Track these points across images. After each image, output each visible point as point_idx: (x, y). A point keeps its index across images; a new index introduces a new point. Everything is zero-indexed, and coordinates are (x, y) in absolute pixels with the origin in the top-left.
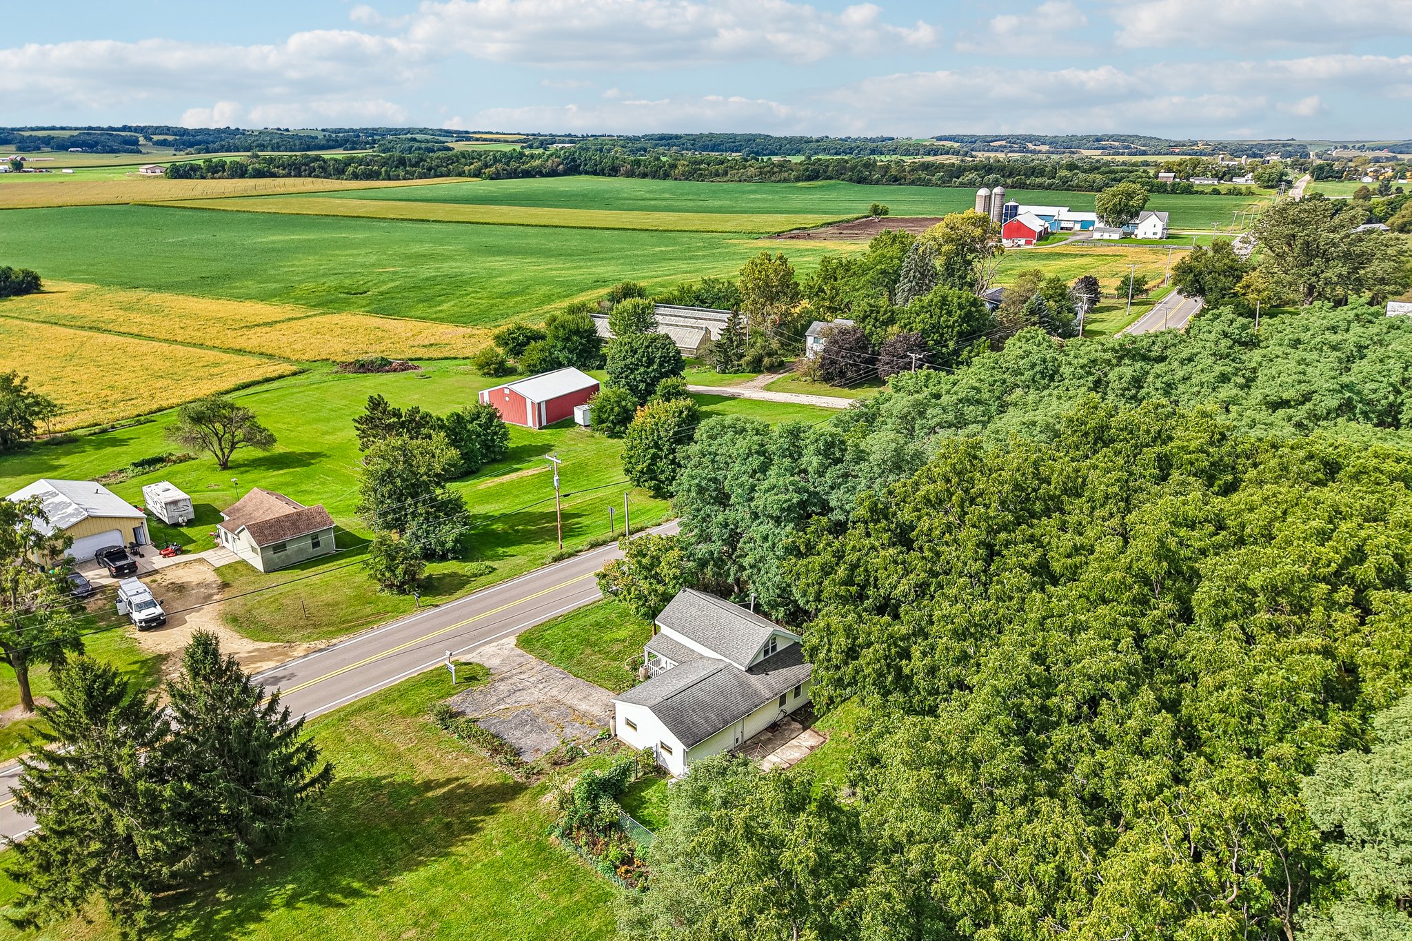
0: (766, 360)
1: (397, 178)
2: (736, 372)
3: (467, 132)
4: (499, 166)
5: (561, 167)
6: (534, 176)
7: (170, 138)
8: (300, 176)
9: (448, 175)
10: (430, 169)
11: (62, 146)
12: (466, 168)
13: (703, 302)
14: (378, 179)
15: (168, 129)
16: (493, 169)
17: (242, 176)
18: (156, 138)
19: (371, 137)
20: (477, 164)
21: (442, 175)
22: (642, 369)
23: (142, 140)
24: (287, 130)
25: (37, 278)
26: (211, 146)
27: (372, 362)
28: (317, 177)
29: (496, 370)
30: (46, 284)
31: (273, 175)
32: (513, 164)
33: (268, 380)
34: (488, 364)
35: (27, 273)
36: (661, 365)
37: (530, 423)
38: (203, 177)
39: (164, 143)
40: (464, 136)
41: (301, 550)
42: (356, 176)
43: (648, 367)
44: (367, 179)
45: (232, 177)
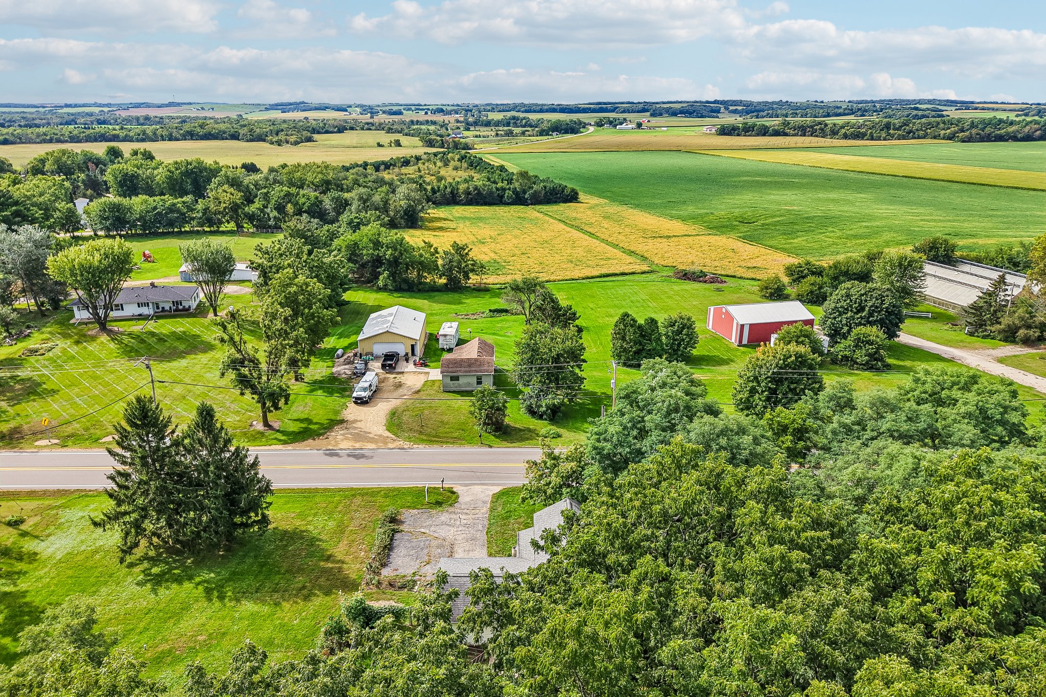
0: (1022, 332)
1: (879, 139)
2: (984, 337)
3: (972, 103)
4: (974, 131)
5: (1038, 133)
6: (1007, 140)
7: (740, 108)
8: (805, 135)
9: (924, 137)
10: (909, 133)
11: (674, 113)
12: (943, 132)
13: (1016, 265)
14: (863, 139)
15: (741, 102)
16: (967, 133)
17: (764, 135)
18: (731, 108)
19: (885, 106)
20: (953, 129)
21: (919, 138)
22: (849, 314)
23: (722, 110)
24: (822, 102)
25: (577, 194)
26: (761, 114)
27: (694, 273)
28: (817, 136)
29: (772, 295)
30: (582, 196)
31: (786, 134)
32: (988, 130)
33: (623, 274)
34: (767, 288)
35: (573, 190)
36: (871, 314)
37: (733, 340)
38: (738, 135)
39: (735, 112)
40: (966, 105)
41: (469, 384)
42: (846, 137)
43: (857, 313)
44: (854, 139)
45: (758, 135)
